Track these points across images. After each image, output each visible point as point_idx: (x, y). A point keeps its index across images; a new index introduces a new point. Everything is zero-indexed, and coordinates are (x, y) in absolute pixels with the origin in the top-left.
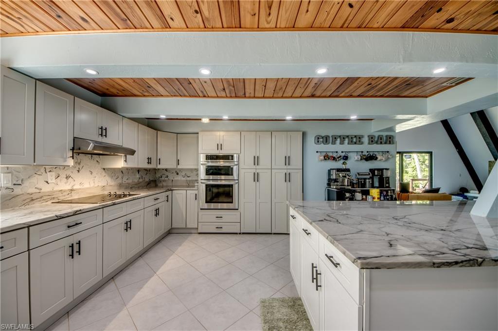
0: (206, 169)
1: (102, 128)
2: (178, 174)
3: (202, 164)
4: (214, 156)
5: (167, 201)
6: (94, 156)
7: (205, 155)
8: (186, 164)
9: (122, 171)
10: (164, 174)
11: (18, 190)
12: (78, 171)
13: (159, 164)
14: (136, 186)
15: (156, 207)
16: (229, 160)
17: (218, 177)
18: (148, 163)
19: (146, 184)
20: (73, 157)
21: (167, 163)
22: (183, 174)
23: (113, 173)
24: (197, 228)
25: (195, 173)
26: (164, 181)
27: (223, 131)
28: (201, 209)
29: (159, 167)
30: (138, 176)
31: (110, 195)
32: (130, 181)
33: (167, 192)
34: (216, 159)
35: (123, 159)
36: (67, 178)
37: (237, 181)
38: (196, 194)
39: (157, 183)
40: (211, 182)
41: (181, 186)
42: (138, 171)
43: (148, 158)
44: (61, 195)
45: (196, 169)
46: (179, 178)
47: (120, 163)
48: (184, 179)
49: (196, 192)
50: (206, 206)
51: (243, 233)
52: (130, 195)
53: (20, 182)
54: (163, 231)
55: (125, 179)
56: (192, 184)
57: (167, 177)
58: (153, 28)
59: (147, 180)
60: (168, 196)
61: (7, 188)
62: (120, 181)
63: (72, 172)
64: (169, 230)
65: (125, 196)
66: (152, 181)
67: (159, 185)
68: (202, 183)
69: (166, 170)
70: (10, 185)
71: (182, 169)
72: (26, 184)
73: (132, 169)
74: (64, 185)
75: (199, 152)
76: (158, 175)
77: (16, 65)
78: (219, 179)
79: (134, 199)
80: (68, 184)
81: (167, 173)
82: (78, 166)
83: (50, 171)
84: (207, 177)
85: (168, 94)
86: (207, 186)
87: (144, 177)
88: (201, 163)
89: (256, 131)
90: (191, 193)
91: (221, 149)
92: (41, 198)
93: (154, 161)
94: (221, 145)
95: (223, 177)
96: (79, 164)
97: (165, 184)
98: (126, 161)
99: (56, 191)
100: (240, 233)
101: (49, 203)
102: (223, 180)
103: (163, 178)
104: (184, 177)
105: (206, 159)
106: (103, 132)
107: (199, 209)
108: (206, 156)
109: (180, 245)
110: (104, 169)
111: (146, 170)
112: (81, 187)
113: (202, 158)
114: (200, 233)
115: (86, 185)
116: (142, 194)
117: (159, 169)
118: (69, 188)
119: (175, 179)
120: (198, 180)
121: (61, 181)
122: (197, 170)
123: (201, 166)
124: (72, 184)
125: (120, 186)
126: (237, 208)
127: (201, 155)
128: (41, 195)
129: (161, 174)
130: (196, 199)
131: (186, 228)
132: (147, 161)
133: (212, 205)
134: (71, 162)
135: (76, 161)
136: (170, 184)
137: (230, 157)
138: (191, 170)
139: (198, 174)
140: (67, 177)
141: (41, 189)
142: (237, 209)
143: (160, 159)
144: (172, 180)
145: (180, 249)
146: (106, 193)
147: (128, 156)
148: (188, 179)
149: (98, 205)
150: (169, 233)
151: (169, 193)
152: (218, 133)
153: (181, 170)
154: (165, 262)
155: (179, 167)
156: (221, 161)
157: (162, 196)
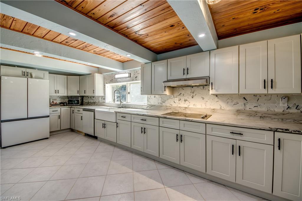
11: (164, 104)
12: (193, 97)
36: (185, 101)
44: (180, 109)
53: (164, 101)
61: (160, 103)
63: (188, 98)
72: (166, 102)
80: (185, 104)
82: (192, 94)
83: (176, 97)
96: (193, 93)
112: (194, 107)
118: (185, 106)
121: (181, 102)
124: (188, 105)
135: (191, 91)
141: (172, 105)
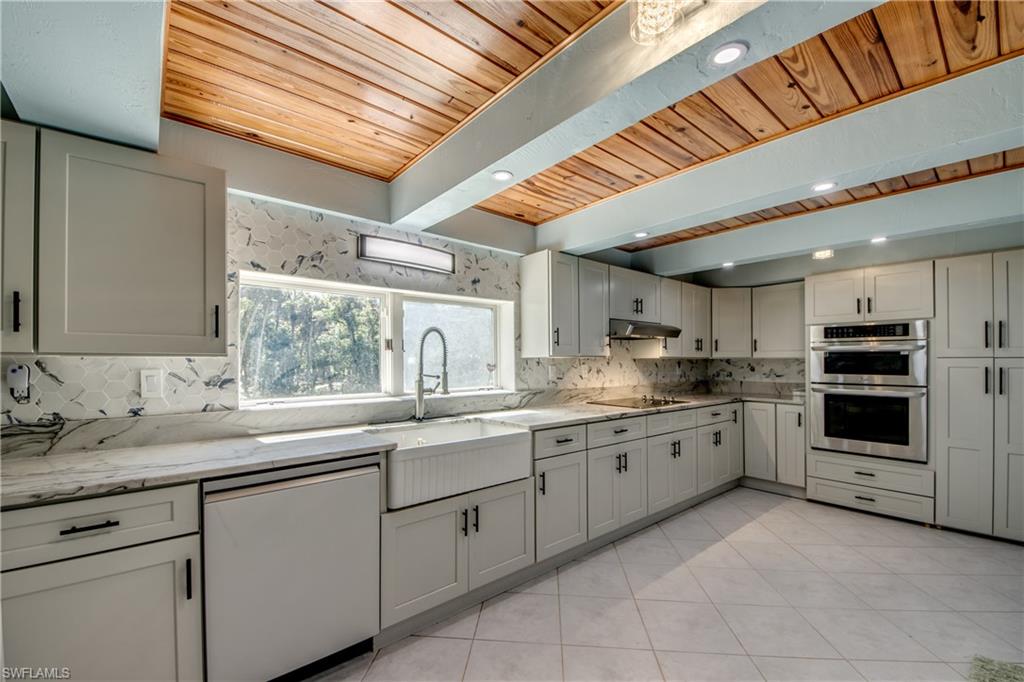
0: (826, 359)
1: (637, 301)
2: (753, 369)
3: (813, 349)
4: (848, 328)
5: (735, 421)
6: (624, 341)
7: (822, 328)
8: (774, 347)
9: (656, 363)
10: (723, 370)
11: (561, 386)
12: (608, 363)
13: (716, 349)
14: (677, 389)
15: (716, 428)
16: (895, 335)
17: (866, 379)
18: (698, 349)
19: (692, 387)
20: (610, 345)
21: (732, 348)
22: (766, 369)
23: (646, 365)
24: (805, 489)
25: (795, 368)
26: (723, 383)
27: (873, 266)
28: (813, 448)
29: (716, 355)
30: (678, 372)
31: (645, 400)
32: (667, 381)
33: (734, 405)
34: (854, 336)
35: (661, 345)
37: (924, 390)
38: (800, 415)
39: (711, 387)
40: (841, 390)
41: (761, 395)
42: (679, 363)
43: (698, 341)
45: (797, 360)
46: (756, 378)
47: (657, 351)
48: (768, 380)
49: (801, 409)
50: (826, 442)
51: (945, 528)
52: (674, 402)
53: (562, 376)
54: (728, 476)
55: (660, 377)
56: (789, 393)
57: (730, 375)
58: (728, 151)
59: (693, 379)
60: (735, 412)
61: (553, 382)
62: (654, 380)
63: (605, 365)
64: (739, 480)
65: (667, 403)
66: (702, 382)
67: (714, 390)
68: (814, 390)
69: (728, 361)
70: (555, 379)
71: (763, 359)
72: (566, 378)
73: (670, 360)
74: (595, 382)
75: (807, 323)
76: (711, 371)
77: (567, 247)
78: (866, 382)
79: (683, 409)
80: (599, 380)
81: (730, 368)
84: (829, 377)
85: (740, 223)
86: (828, 398)
87: (687, 374)
88: (812, 345)
89: (993, 251)
90: (787, 411)
91: (869, 311)
92: (578, 395)
93: (706, 345)
94: (869, 300)
95: (878, 379)
96: (613, 353)
97: (725, 389)
98: (665, 347)
99: (590, 389)
100: (933, 526)
101: (584, 402)
102: (877, 386)
103: (721, 378)
104: (767, 377)
105: (826, 337)
106: (638, 306)
107: (809, 448)
108: (826, 329)
109: (767, 511)
110: (635, 360)
111: (690, 361)
112: (611, 386)
113: (815, 336)
114: (810, 501)
115: (616, 384)
116: (694, 403)
117: (713, 360)
118: (600, 386)
119: (747, 379)
120: (804, 385)
121: (593, 374)
122: (801, 361)
123: (812, 352)
124: (603, 381)
125: (655, 387)
126: (925, 460)
127: (812, 328)
128: (576, 392)
129: (718, 370)
130: (800, 424)
131: (776, 483)
132: (694, 345)
133: (846, 444)
134: (607, 352)
135: (611, 349)
136: (736, 389)
137: (899, 330)
138: (786, 362)
139: (803, 370)
140: (598, 371)
141: (577, 385)
142: (925, 463)
143: (716, 342)
144: (741, 382)
145: (766, 517)
146: (639, 396)
147: (668, 339)
148: (778, 380)
149: (640, 410)
150: (740, 484)
151: (738, 406)
152: (859, 274)
153: (761, 361)
154: (739, 528)
155: (757, 355)
156: (870, 339)
157: (726, 411)
